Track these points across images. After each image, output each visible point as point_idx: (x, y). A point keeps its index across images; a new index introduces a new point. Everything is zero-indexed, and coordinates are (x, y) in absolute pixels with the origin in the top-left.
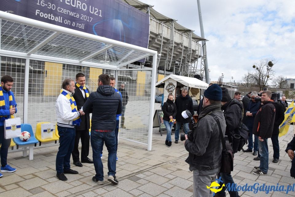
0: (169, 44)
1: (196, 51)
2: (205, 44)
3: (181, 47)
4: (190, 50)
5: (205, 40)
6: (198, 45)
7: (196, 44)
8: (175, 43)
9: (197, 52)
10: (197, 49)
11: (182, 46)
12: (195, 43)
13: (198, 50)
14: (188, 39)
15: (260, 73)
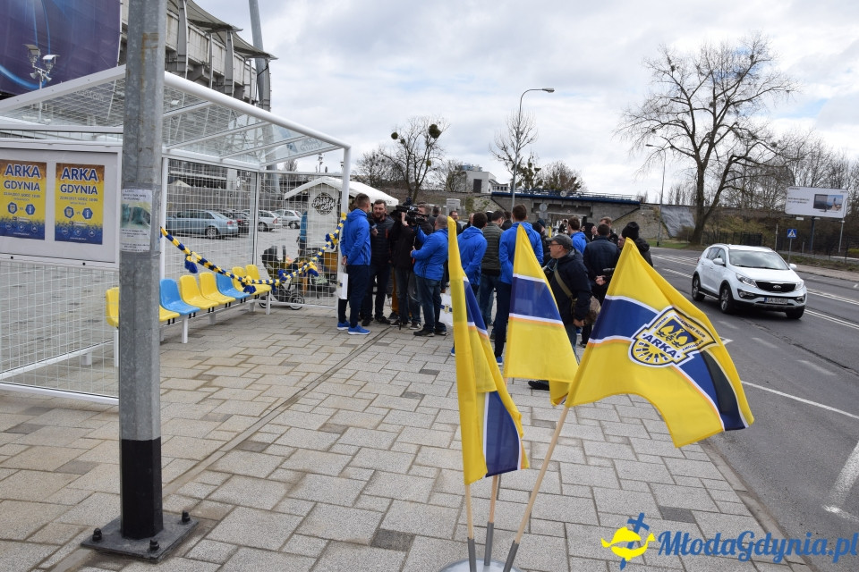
0: (174, 65)
1: (244, 86)
2: (267, 67)
3: (206, 76)
4: (229, 83)
5: (267, 56)
6: (250, 71)
7: (245, 68)
8: (190, 61)
9: (247, 88)
10: (247, 82)
11: (208, 71)
12: (243, 63)
13: (250, 85)
14: (224, 52)
15: (410, 153)
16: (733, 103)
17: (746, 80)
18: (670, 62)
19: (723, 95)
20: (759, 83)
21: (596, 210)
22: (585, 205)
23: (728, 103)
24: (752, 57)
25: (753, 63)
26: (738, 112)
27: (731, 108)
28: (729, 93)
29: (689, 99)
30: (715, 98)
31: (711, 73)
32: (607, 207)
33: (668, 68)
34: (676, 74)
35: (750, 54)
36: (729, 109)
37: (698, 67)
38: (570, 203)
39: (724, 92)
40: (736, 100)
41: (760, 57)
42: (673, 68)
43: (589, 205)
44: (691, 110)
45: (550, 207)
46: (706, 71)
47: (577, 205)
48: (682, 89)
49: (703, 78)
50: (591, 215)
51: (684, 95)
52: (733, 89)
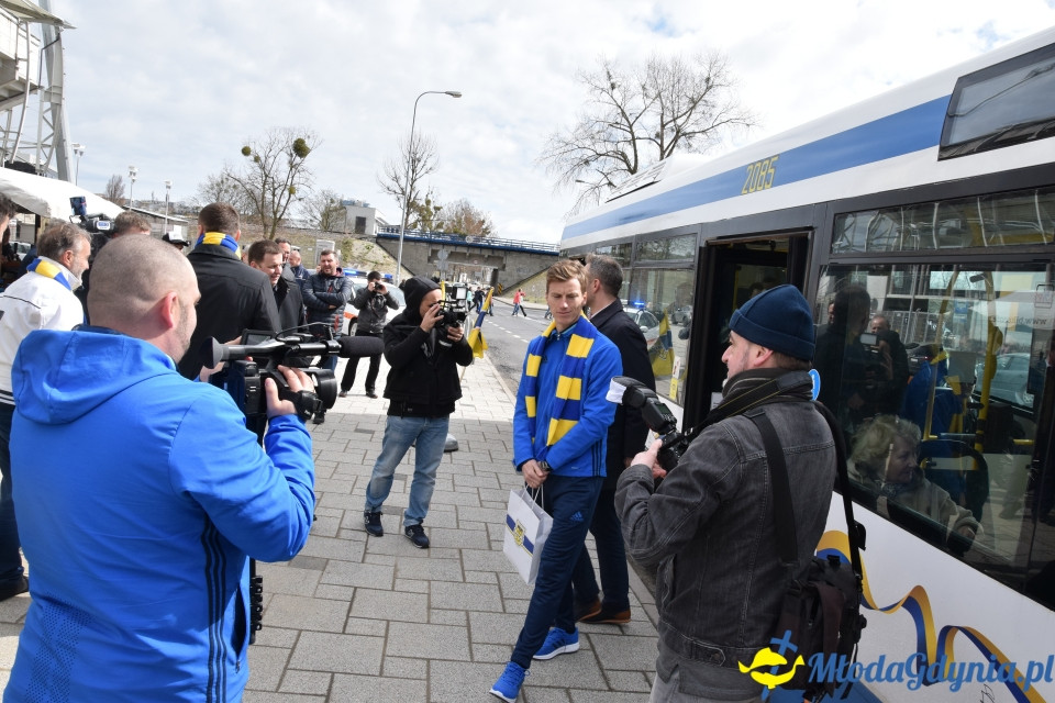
1: (17, 60)
2: (59, 38)
5: (59, 22)
6: (28, 39)
7: (17, 34)
9: (23, 65)
10: (22, 55)
13: (28, 61)
15: (266, 176)
16: (685, 134)
17: (700, 108)
18: (610, 77)
19: (672, 124)
20: (715, 112)
21: (510, 261)
22: (496, 254)
23: (679, 133)
24: (708, 80)
25: (708, 88)
26: (690, 146)
27: (682, 141)
28: (679, 122)
29: (631, 127)
30: (663, 126)
31: (659, 95)
32: (524, 257)
33: (607, 85)
34: (616, 93)
35: (706, 75)
36: (679, 141)
37: (644, 88)
38: (477, 252)
39: (674, 120)
40: (688, 131)
41: (716, 82)
42: (613, 87)
43: (501, 254)
44: (634, 139)
45: (452, 255)
46: (652, 92)
47: (486, 253)
48: (623, 113)
49: (648, 101)
50: (504, 267)
51: (626, 121)
52: (685, 117)
